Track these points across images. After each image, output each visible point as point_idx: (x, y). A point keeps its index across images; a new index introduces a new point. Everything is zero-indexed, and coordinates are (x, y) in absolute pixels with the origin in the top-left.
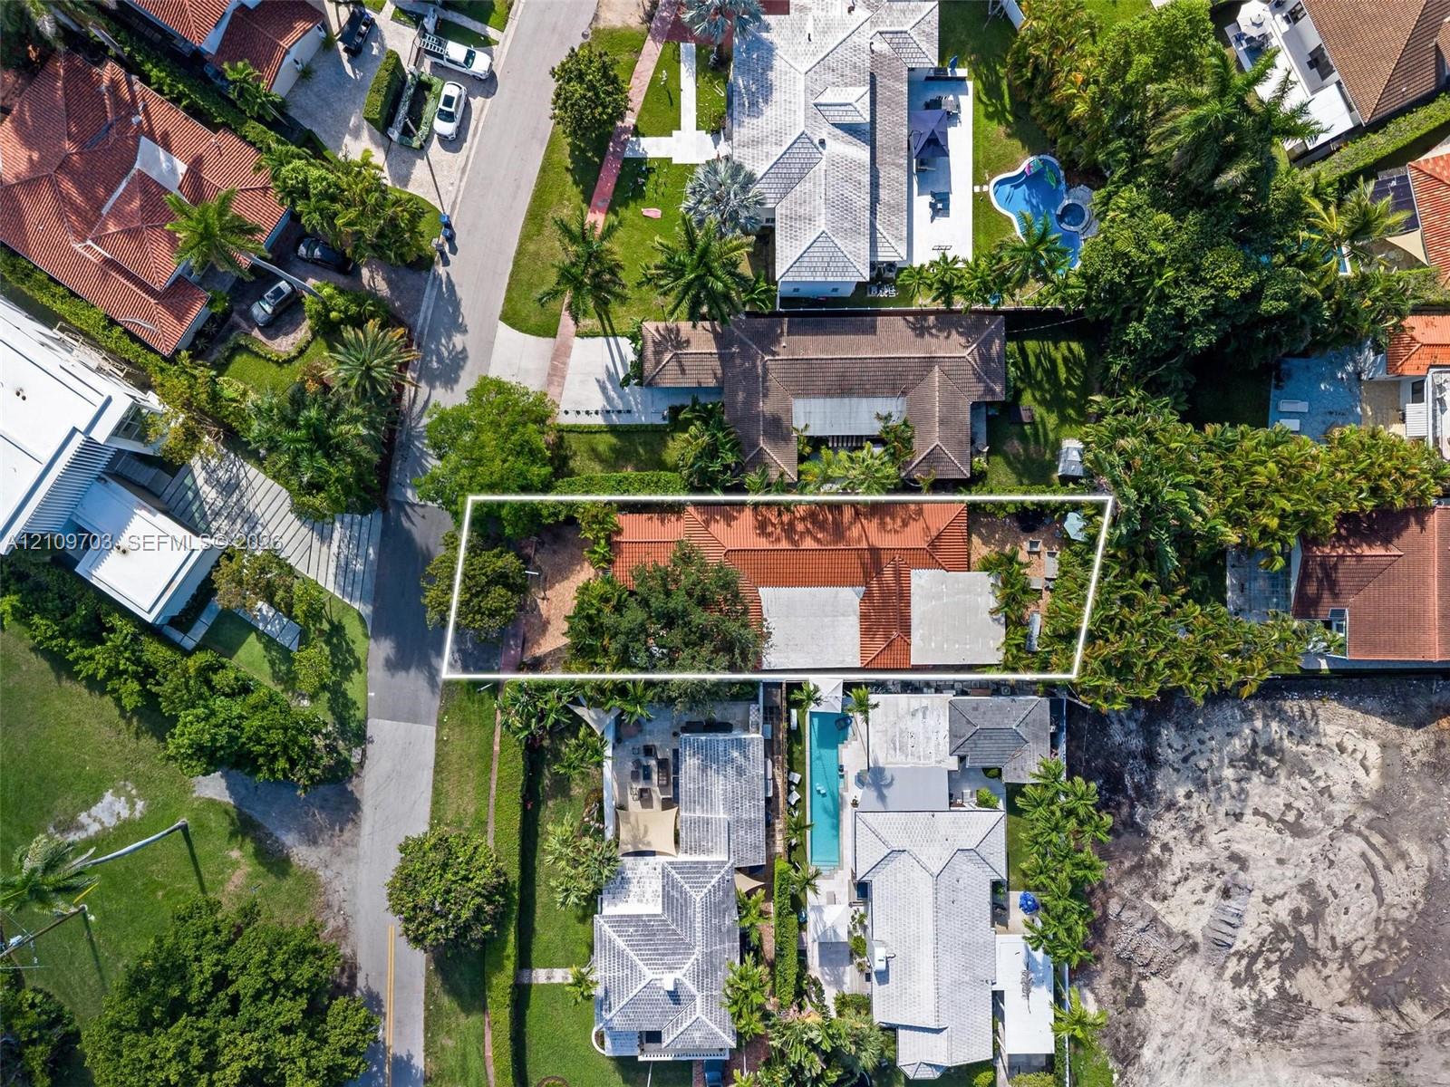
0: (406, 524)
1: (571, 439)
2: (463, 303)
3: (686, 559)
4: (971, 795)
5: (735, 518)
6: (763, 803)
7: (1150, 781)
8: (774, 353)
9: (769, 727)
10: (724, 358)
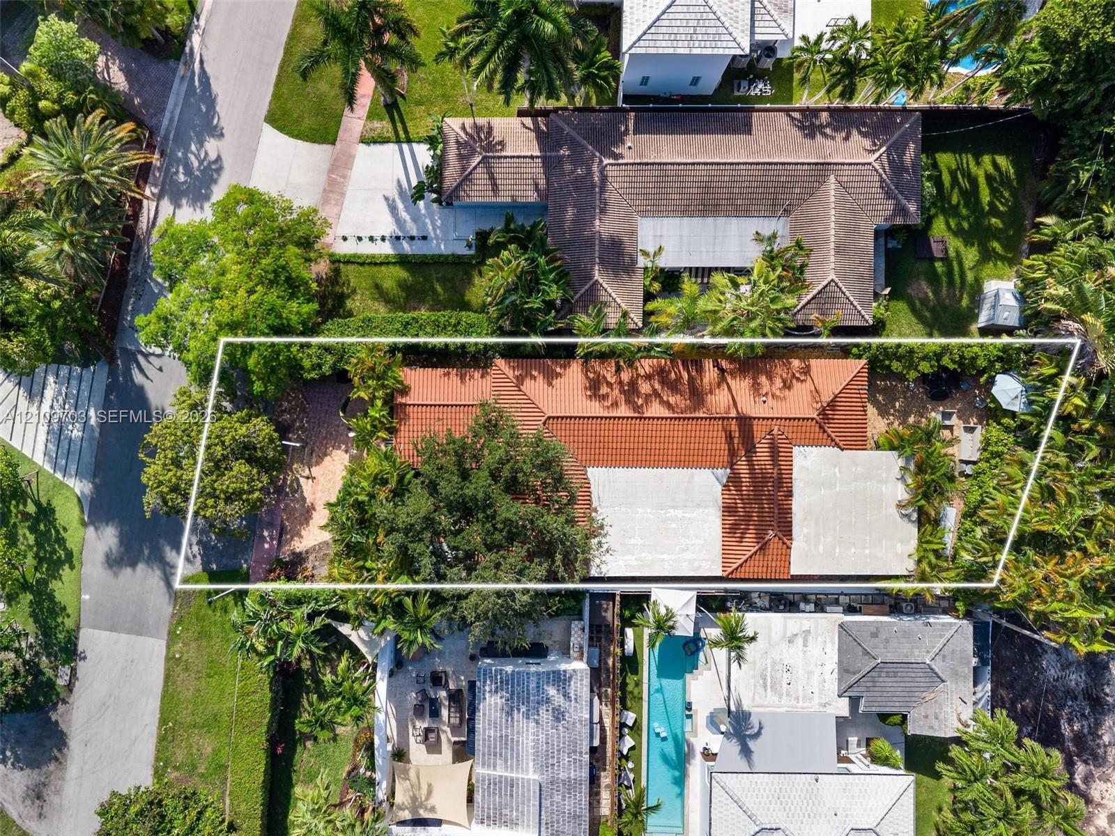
0: (138, 378)
1: (348, 271)
2: (219, 100)
3: (491, 427)
4: (859, 745)
5: (559, 375)
6: (587, 757)
7: (1094, 732)
8: (616, 156)
9: (597, 650)
10: (550, 163)
